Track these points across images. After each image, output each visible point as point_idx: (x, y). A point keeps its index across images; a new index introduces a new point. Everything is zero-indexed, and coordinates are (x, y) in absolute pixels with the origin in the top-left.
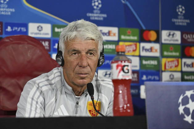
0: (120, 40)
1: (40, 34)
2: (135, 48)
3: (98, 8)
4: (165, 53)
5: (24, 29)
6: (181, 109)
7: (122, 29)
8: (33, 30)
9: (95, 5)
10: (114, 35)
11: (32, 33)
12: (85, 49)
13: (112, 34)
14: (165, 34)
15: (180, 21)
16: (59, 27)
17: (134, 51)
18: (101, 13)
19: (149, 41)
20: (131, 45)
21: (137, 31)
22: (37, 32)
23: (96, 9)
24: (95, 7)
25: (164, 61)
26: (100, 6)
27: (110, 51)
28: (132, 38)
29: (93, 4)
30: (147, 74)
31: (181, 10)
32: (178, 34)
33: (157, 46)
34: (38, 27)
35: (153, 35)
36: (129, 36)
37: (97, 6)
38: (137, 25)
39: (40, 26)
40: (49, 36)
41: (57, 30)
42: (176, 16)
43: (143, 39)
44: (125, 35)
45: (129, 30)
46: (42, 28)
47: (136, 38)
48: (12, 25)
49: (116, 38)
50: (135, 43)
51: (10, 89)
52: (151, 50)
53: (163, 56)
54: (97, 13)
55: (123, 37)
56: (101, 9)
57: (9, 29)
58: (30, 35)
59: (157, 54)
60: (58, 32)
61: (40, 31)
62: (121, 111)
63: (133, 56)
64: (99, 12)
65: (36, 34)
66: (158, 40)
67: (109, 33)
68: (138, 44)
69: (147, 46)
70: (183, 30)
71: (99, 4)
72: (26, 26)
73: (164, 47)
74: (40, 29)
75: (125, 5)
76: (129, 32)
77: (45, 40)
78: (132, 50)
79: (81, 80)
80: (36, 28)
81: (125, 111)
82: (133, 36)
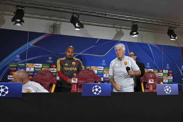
2: (157, 74)
6: (165, 90)
14: (164, 71)
15: (168, 68)
19: (160, 72)
21: (157, 70)
25: (164, 77)
31: (168, 65)
32: (167, 71)
33: (162, 74)
35: (161, 71)
38: (158, 69)
42: (167, 66)
43: (159, 72)
45: (155, 70)
47: (157, 72)
52: (161, 74)
53: (164, 76)
54: (148, 66)
59: (162, 75)
66: (162, 72)
69: (160, 73)
70: (168, 70)
73: (164, 74)
75: (155, 64)
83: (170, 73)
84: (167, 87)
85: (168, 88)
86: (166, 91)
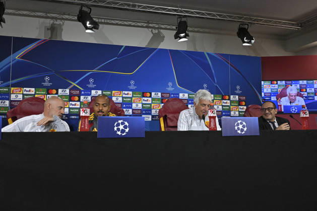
1: (184, 97)
2: (220, 102)
4: (232, 104)
5: (178, 96)
6: (236, 128)
7: (215, 95)
8: (181, 96)
10: (212, 97)
14: (232, 97)
15: (238, 92)
16: (191, 95)
19: (226, 100)
20: (218, 101)
21: (221, 96)
23: (205, 88)
25: (231, 107)
26: (207, 86)
30: (225, 112)
31: (238, 87)
32: (237, 97)
33: (229, 101)
35: (227, 97)
36: (218, 97)
38: (221, 94)
40: (187, 98)
42: (236, 90)
43: (223, 99)
45: (218, 95)
47: (220, 98)
48: (173, 94)
50: (220, 100)
51: (172, 118)
52: (226, 103)
53: (231, 105)
55: (215, 98)
57: (172, 96)
58: (180, 98)
59: (229, 104)
60: (190, 97)
66: (229, 99)
70: (239, 95)
72: (179, 94)
73: (231, 102)
74: (184, 95)
75: (216, 86)
77: (185, 99)
83: (243, 100)
84: (239, 122)
85: (241, 123)
86: (238, 128)
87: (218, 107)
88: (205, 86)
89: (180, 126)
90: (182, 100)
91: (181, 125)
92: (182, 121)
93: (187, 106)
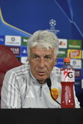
0: (68, 48)
1: (13, 43)
2: (78, 54)
3: (54, 26)
5: (2, 40)
7: (69, 40)
8: (8, 40)
9: (51, 24)
10: (64, 44)
11: (7, 43)
12: (43, 55)
13: (63, 44)
17: (78, 55)
18: (56, 29)
20: (76, 52)
22: (11, 41)
23: (52, 27)
24: (52, 25)
26: (55, 24)
27: (61, 55)
28: (76, 47)
29: (50, 23)
34: (12, 39)
36: (75, 45)
37: (53, 25)
38: (81, 38)
39: (13, 38)
40: (19, 45)
41: (25, 40)
44: (72, 44)
46: (14, 39)
47: (79, 47)
49: (65, 47)
50: (79, 50)
54: (53, 29)
55: (70, 46)
56: (55, 27)
58: (6, 44)
60: (25, 42)
61: (13, 41)
62: (67, 104)
63: (77, 59)
64: (54, 28)
65: (11, 43)
67: (61, 43)
68: (81, 51)
71: (54, 23)
72: (4, 38)
74: (13, 39)
75: (72, 24)
76: (75, 43)
77: (16, 47)
78: (76, 55)
79: (41, 77)
80: (11, 39)
81: (69, 104)
82: (78, 45)
87: (74, 63)
88: (53, 23)
89: (6, 99)
90: (9, 48)
91: (9, 96)
92: (9, 89)
93: (19, 59)
